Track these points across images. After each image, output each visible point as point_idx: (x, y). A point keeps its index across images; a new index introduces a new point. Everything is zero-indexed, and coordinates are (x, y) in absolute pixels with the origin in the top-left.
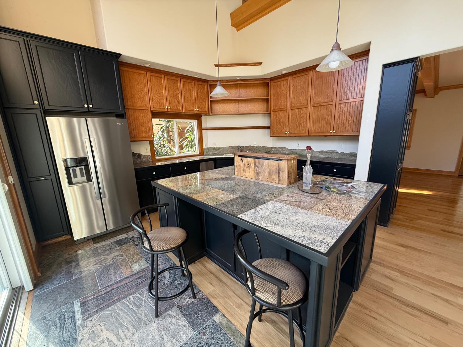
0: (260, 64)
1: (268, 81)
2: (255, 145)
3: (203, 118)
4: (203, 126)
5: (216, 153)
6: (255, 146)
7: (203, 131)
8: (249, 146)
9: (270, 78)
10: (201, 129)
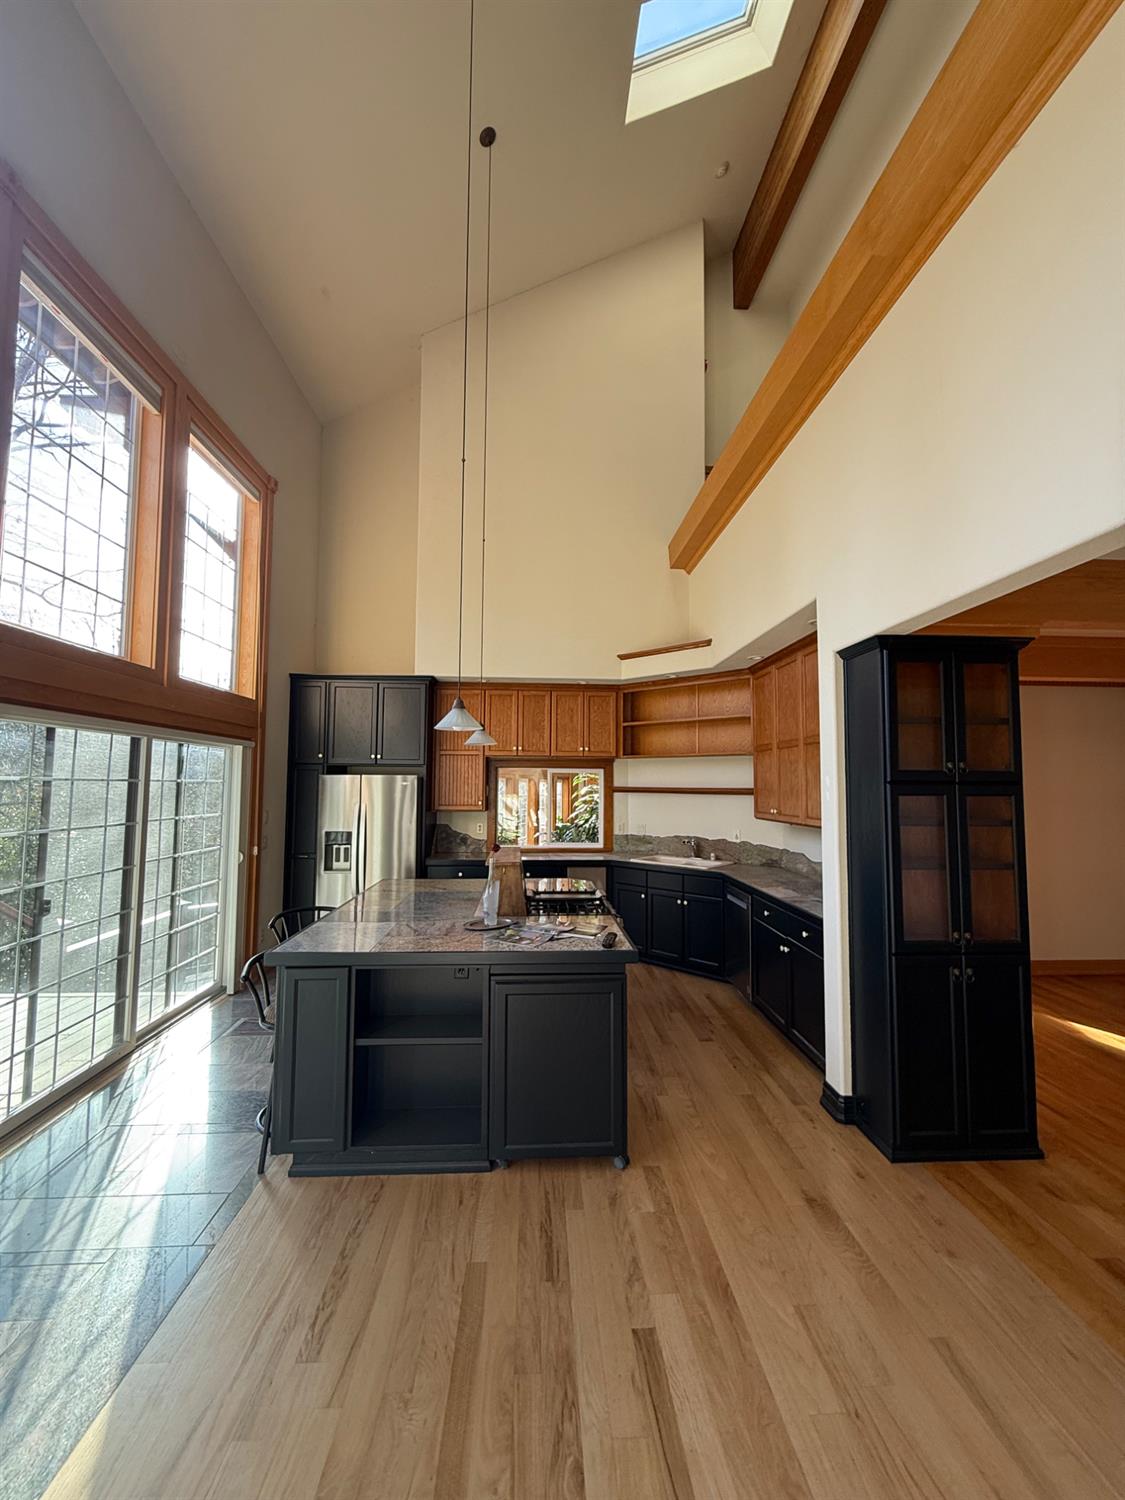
0: (708, 643)
1: (747, 674)
2: (737, 838)
3: (618, 765)
4: (617, 783)
5: (643, 849)
6: (738, 841)
7: (616, 795)
8: (719, 840)
9: (749, 668)
10: (610, 790)
